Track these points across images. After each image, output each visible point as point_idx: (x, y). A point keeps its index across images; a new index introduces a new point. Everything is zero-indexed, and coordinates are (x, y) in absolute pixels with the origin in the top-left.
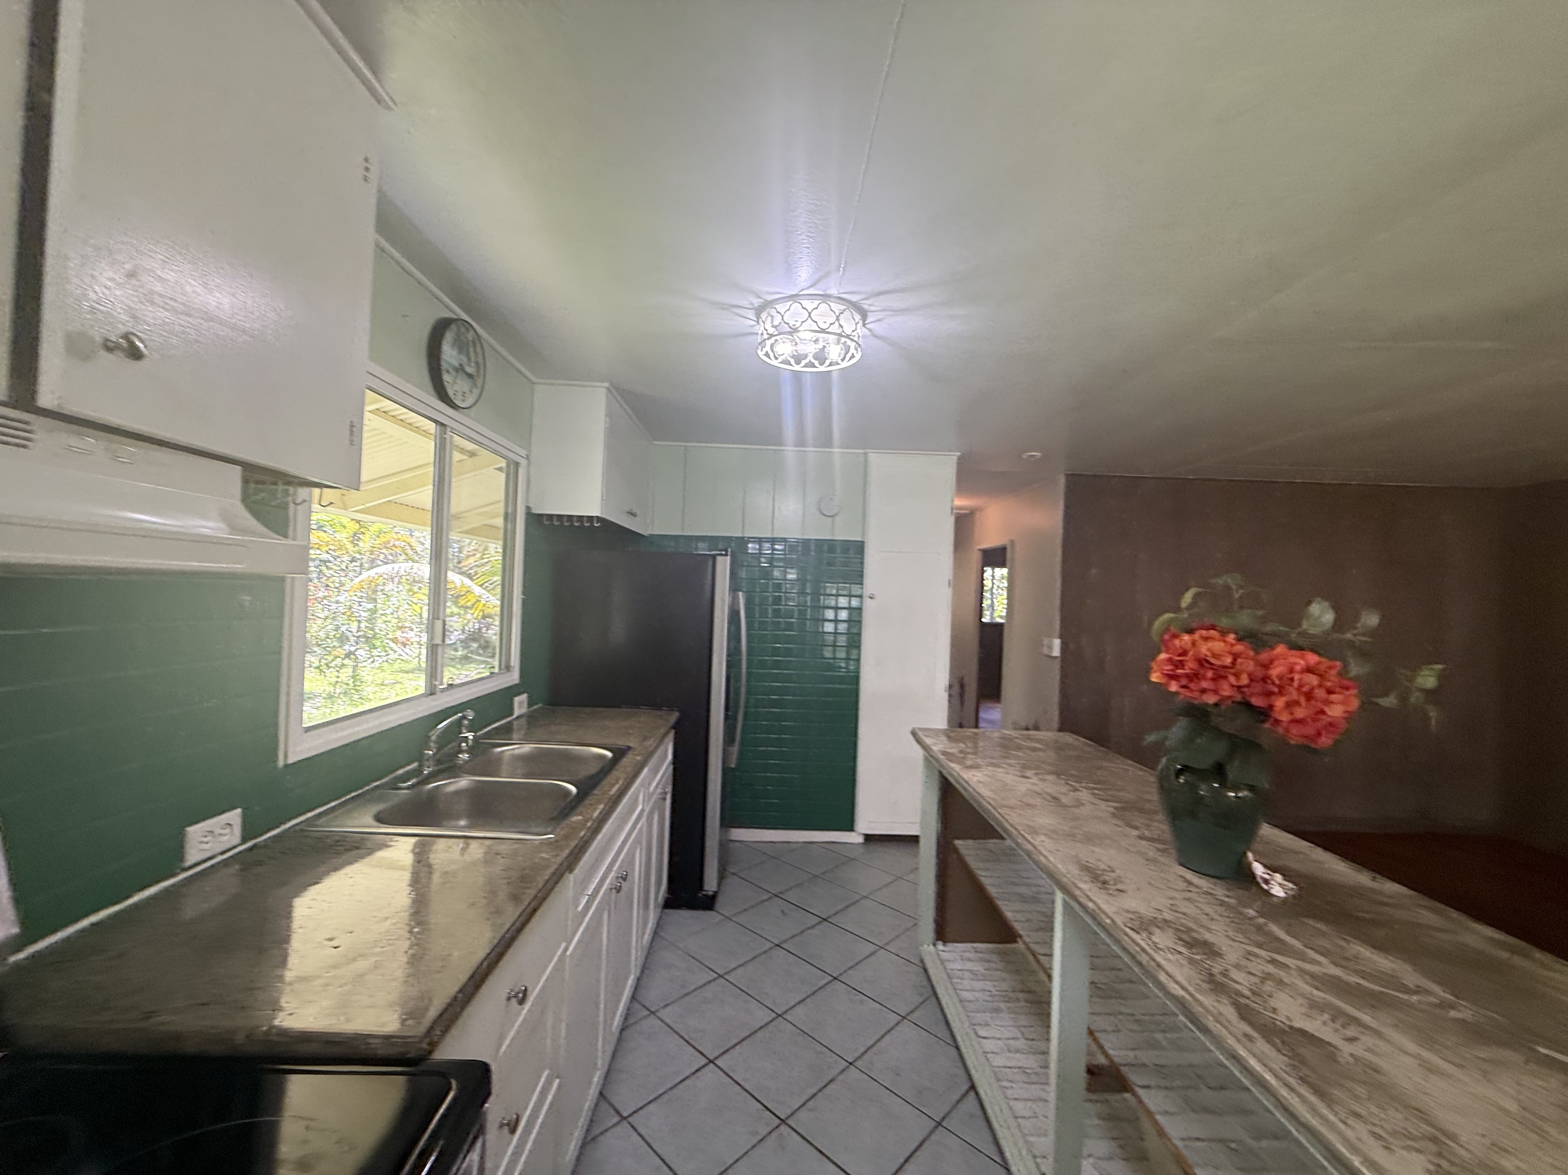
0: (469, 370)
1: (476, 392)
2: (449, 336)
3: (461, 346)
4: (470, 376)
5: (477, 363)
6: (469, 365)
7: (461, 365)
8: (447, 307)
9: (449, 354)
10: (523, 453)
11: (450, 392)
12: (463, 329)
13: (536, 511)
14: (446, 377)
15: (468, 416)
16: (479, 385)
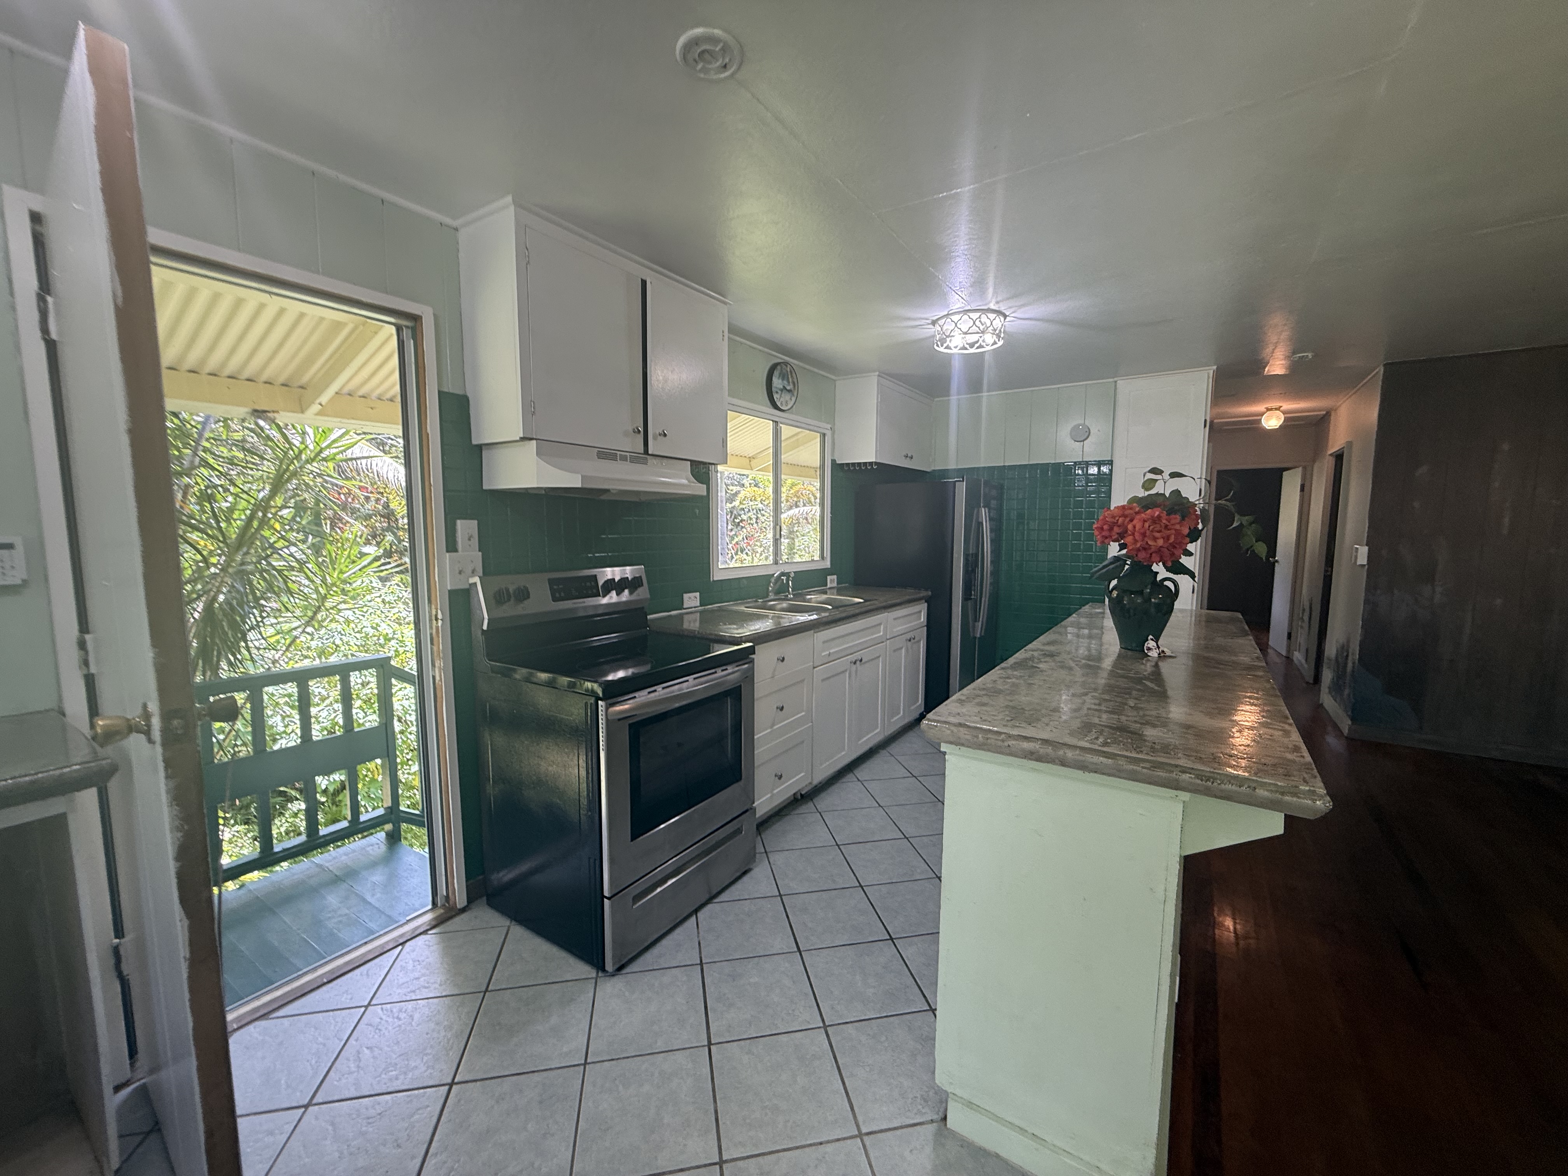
0: (788, 388)
1: (794, 399)
2: (776, 373)
3: (783, 376)
4: (790, 391)
5: (794, 383)
6: (789, 385)
7: (784, 387)
8: (775, 356)
9: (777, 382)
10: (829, 426)
11: (779, 404)
12: (784, 367)
13: (838, 462)
14: (776, 396)
15: (792, 413)
16: (795, 394)
